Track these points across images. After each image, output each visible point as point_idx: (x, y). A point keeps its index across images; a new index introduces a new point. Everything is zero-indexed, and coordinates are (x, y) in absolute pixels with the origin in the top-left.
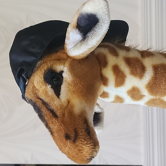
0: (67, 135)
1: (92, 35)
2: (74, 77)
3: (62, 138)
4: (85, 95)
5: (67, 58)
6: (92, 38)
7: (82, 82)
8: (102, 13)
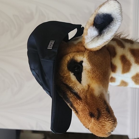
0: (91, 113)
1: (107, 31)
2: (92, 65)
3: (87, 116)
4: (102, 80)
5: (85, 50)
6: (107, 33)
7: (99, 70)
8: (117, 13)
